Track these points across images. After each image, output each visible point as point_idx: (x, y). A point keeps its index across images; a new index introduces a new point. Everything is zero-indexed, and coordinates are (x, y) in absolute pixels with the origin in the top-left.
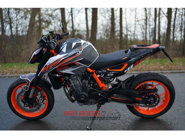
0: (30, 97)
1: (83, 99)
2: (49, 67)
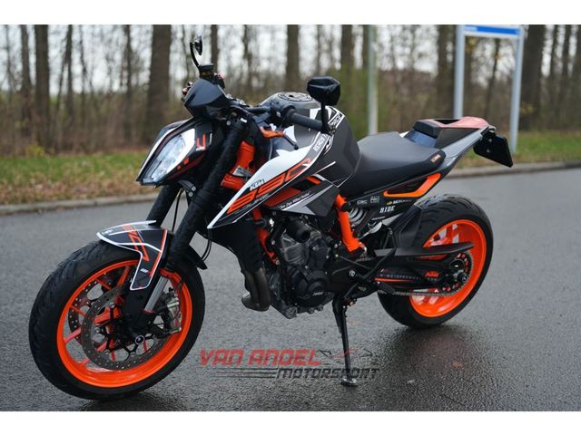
0: (146, 309)
1: (319, 294)
2: (257, 194)
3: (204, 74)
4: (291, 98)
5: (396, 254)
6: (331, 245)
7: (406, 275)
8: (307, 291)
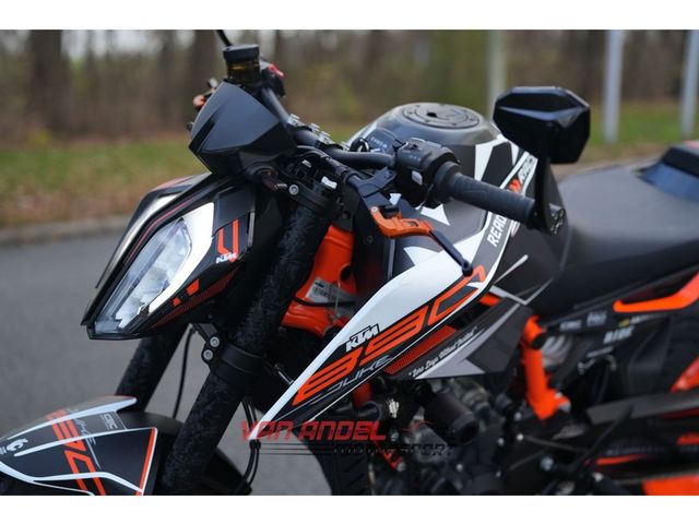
3: (237, 68)
4: (433, 121)
5: (635, 413)
6: (508, 413)
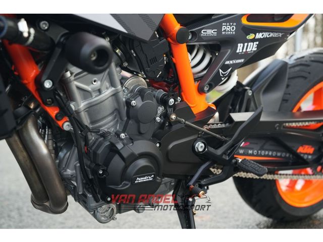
5: (262, 119)
7: (273, 151)
8: (124, 176)
